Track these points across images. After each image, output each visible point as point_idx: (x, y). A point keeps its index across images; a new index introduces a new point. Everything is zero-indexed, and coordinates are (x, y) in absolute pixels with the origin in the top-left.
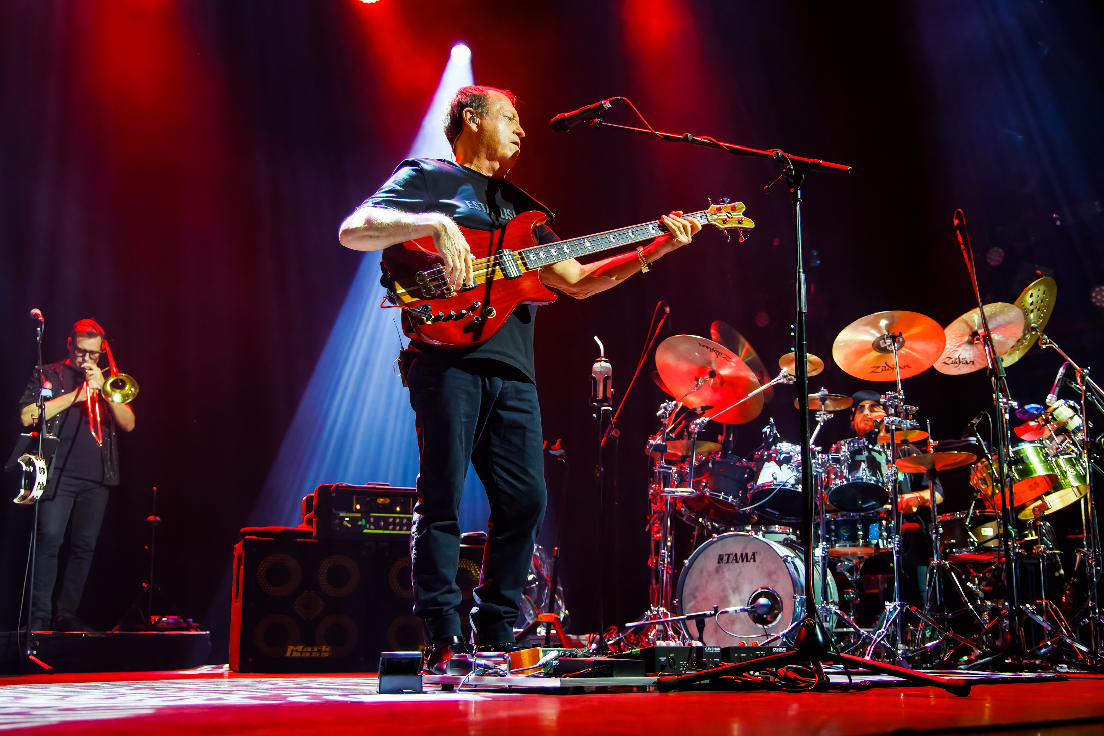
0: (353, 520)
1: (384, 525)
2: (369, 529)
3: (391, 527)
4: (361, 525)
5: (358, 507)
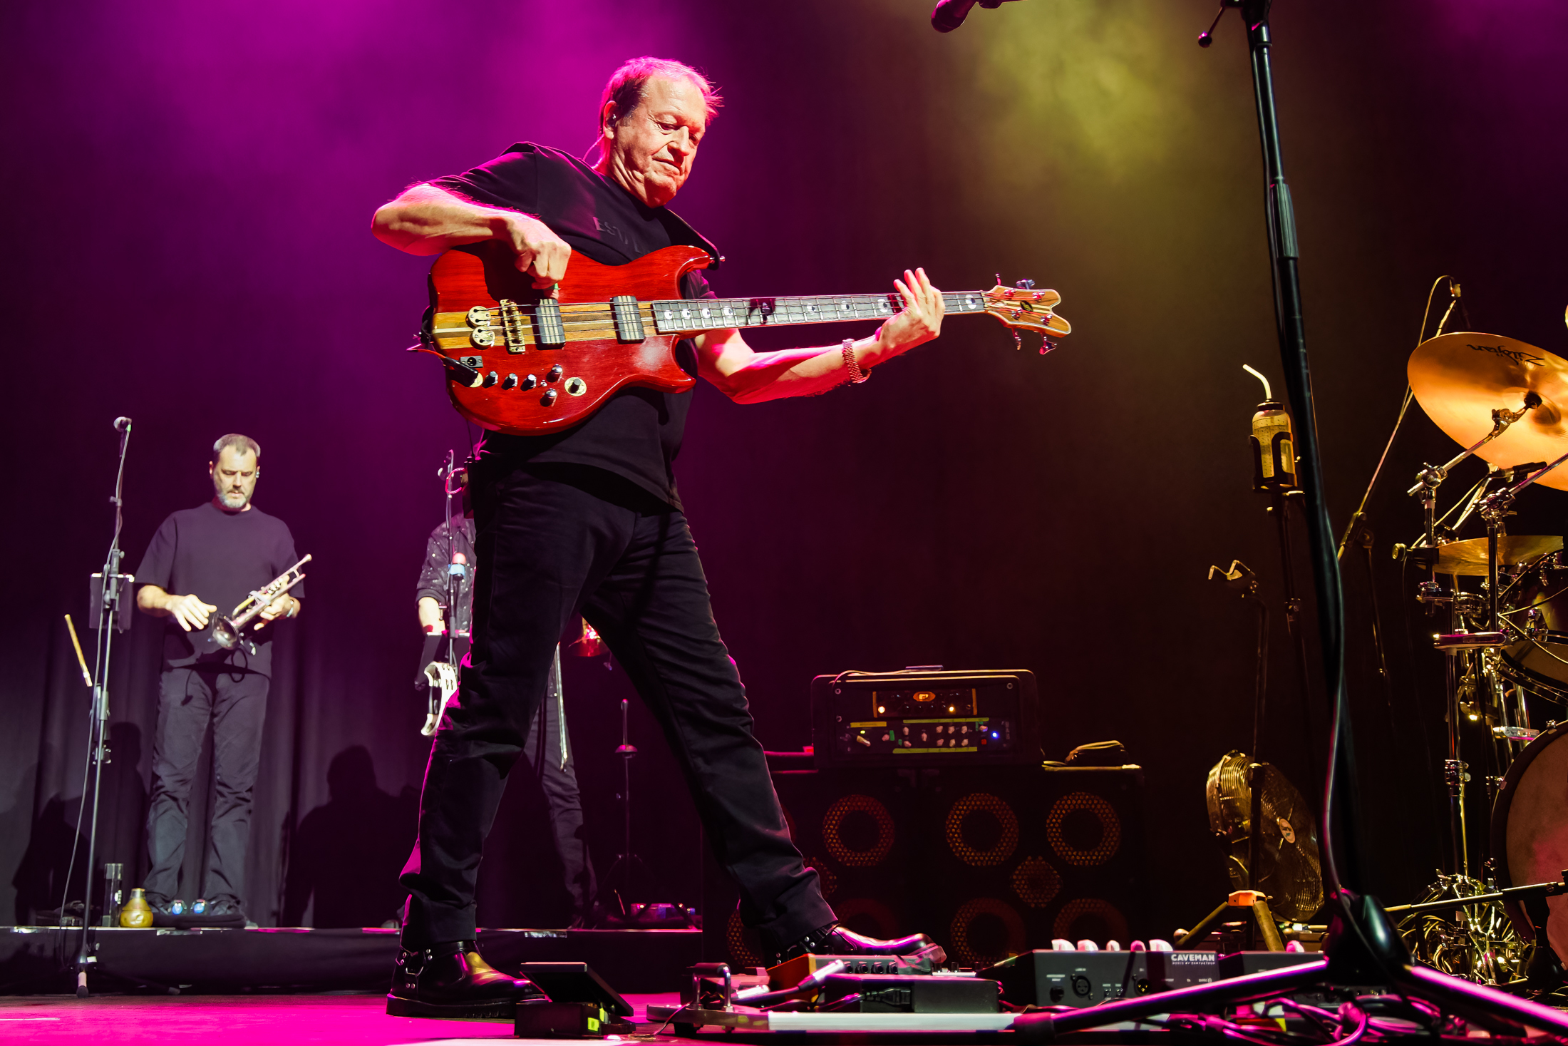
0: (873, 734)
1: (927, 739)
2: (903, 746)
3: (941, 742)
4: (889, 742)
5: (882, 710)
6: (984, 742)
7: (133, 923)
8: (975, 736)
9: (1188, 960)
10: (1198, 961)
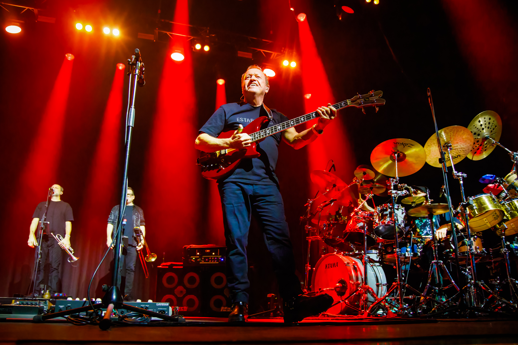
0: (196, 259)
1: (207, 260)
2: (202, 262)
3: (210, 261)
4: (199, 261)
5: (198, 254)
6: (220, 261)
7: (45, 297)
8: (218, 260)
9: (161, 305)
10: (164, 305)
